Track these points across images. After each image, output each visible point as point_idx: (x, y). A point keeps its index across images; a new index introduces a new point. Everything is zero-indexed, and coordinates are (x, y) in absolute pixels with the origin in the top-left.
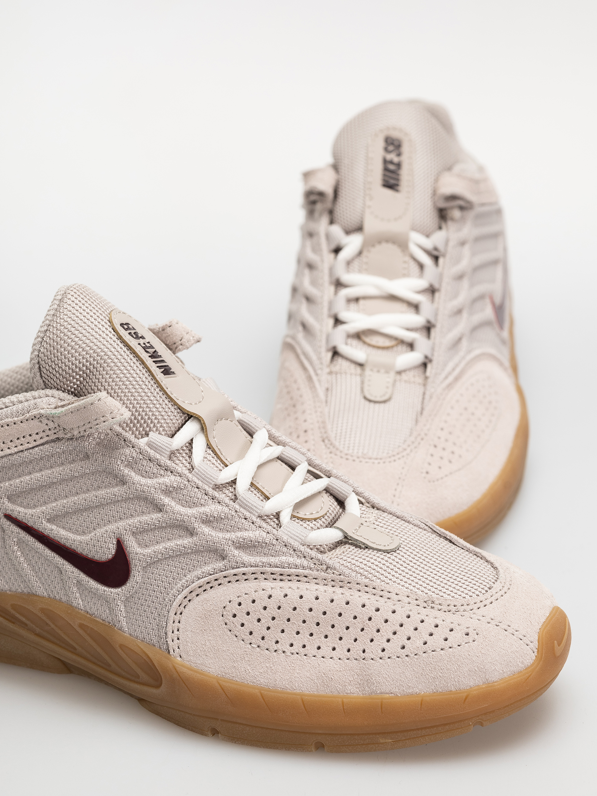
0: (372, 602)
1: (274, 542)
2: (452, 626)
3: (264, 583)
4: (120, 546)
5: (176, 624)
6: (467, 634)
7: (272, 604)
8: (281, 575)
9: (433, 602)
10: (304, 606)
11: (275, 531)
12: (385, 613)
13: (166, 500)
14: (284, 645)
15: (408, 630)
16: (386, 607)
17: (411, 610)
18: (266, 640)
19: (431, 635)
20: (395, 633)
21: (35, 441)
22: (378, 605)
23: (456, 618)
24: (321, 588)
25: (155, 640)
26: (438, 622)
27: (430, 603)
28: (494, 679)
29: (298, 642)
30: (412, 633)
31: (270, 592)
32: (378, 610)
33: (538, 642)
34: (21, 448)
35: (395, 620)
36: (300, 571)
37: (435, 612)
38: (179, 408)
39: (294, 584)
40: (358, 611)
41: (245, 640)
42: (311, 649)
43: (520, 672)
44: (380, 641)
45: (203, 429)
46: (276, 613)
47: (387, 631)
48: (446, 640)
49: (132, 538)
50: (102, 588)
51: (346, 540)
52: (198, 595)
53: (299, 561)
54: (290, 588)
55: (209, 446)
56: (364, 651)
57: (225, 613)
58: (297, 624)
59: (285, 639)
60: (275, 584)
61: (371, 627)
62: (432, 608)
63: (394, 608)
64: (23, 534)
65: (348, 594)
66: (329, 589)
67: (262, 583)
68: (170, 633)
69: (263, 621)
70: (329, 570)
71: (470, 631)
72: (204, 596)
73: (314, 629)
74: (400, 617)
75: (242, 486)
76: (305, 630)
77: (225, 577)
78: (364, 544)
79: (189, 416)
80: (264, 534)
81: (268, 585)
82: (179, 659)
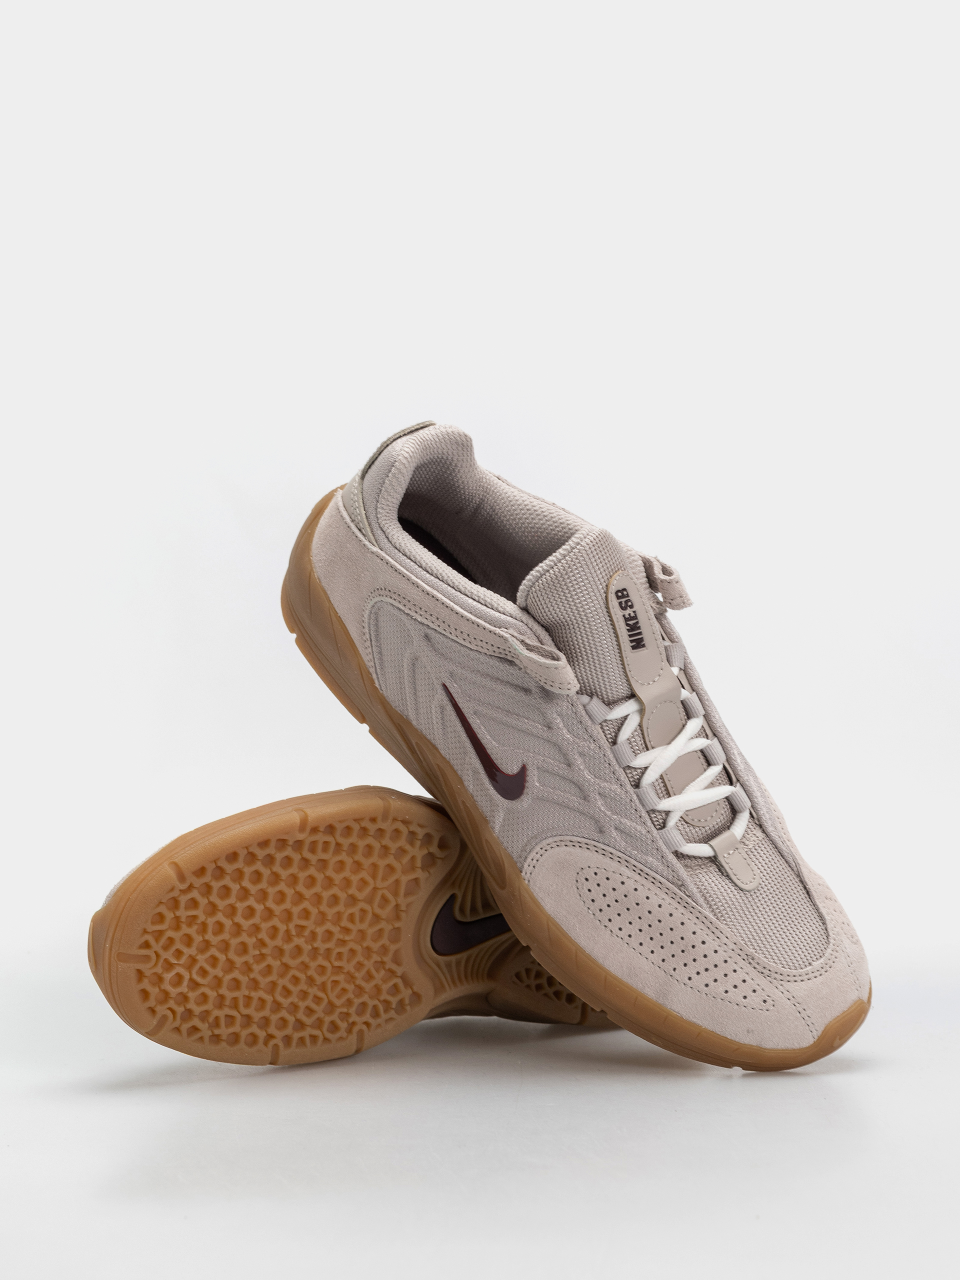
0: (702, 935)
1: (649, 842)
2: (757, 988)
3: (624, 870)
4: (524, 769)
5: (538, 856)
6: (765, 1001)
7: (622, 890)
8: (641, 870)
9: (753, 959)
10: (646, 905)
11: (655, 831)
12: (708, 949)
13: (579, 761)
14: (614, 926)
15: (718, 973)
16: (712, 944)
17: (730, 957)
18: (602, 914)
19: (735, 987)
20: (707, 970)
21: (494, 651)
22: (706, 939)
23: (763, 982)
24: (668, 899)
25: (515, 855)
26: (747, 978)
27: (750, 959)
28: (768, 1047)
29: (627, 929)
30: (720, 977)
31: (624, 879)
32: (703, 943)
33: (823, 1033)
34: (480, 649)
35: (714, 958)
36: (658, 877)
37: (749, 969)
38: (630, 685)
39: (648, 884)
40: (689, 936)
41: (586, 903)
42: (634, 942)
43: (794, 1050)
44: (691, 970)
45: (642, 711)
46: (621, 898)
47: (702, 963)
48: (745, 997)
49: (536, 772)
50: (492, 791)
51: (713, 860)
52: (566, 846)
53: (661, 868)
54: (643, 885)
55: (640, 726)
56: (675, 969)
57: (580, 873)
58: (633, 916)
59: (617, 922)
60: (633, 875)
61: (692, 954)
62: (750, 963)
63: (717, 948)
64: (449, 708)
65: (687, 917)
66: (674, 904)
67: (622, 868)
68: (529, 860)
69: (607, 898)
70: (682, 888)
71: (769, 1000)
72: (571, 849)
73: (645, 928)
74: (718, 959)
75: (649, 778)
76: (637, 924)
77: (595, 846)
78: (727, 873)
79: (633, 696)
80: (644, 832)
81: (628, 872)
82: (526, 882)
